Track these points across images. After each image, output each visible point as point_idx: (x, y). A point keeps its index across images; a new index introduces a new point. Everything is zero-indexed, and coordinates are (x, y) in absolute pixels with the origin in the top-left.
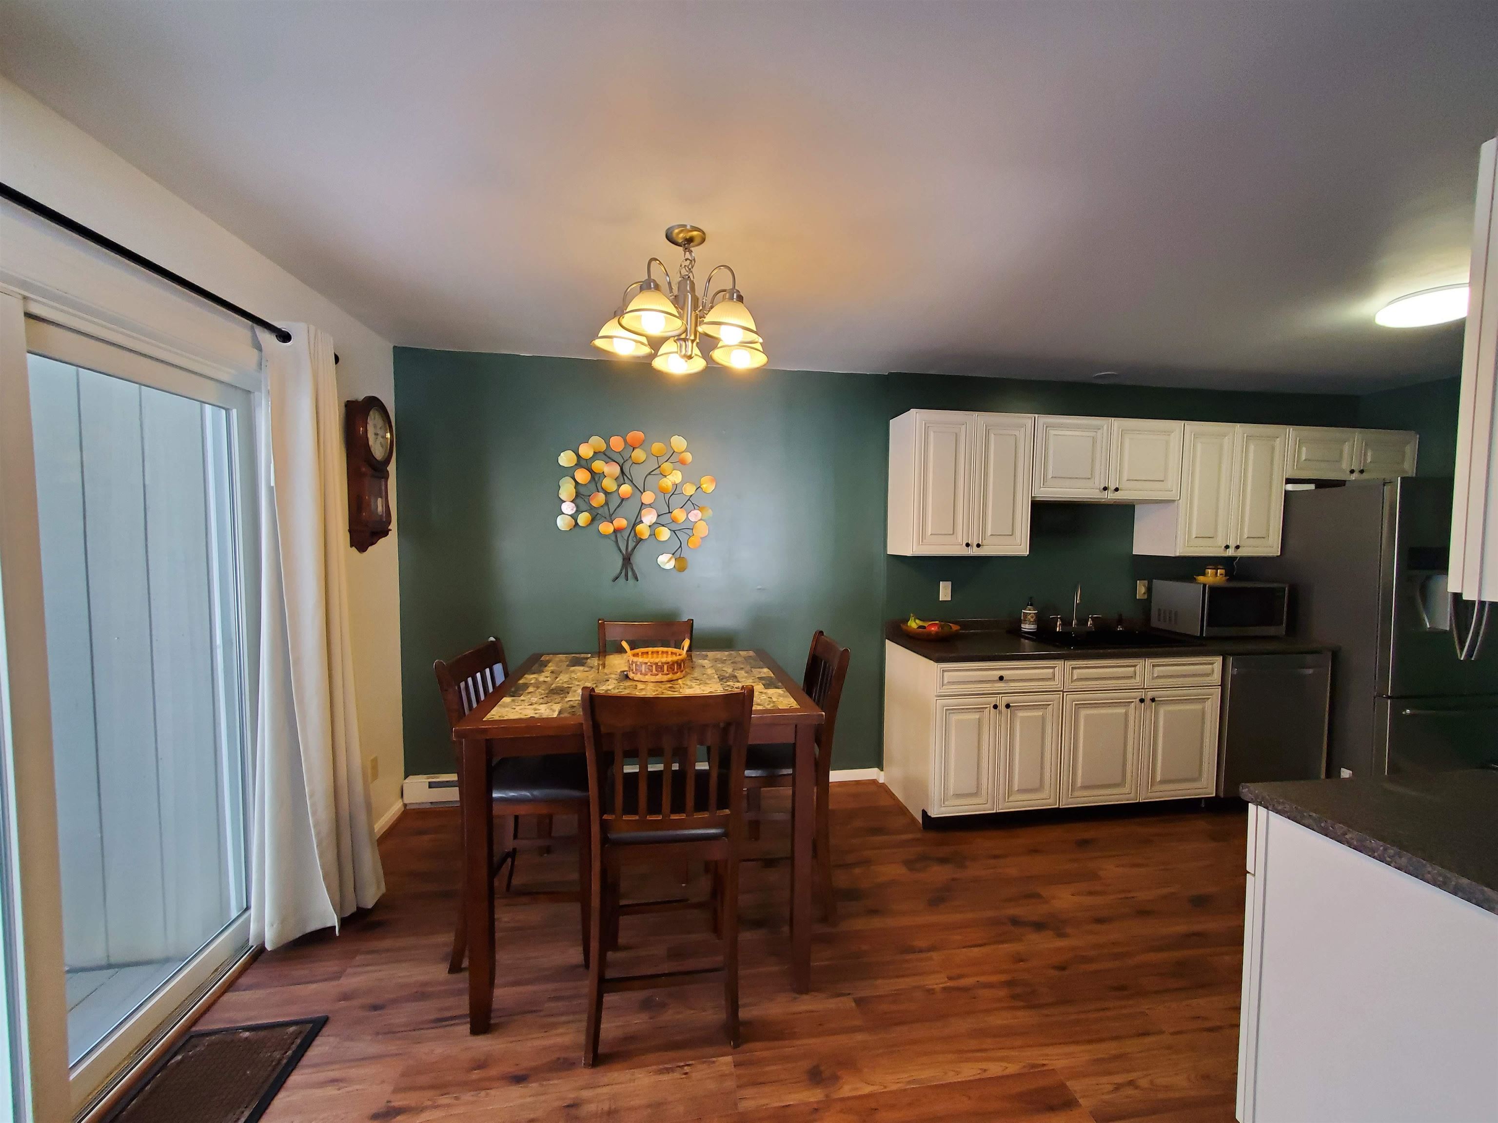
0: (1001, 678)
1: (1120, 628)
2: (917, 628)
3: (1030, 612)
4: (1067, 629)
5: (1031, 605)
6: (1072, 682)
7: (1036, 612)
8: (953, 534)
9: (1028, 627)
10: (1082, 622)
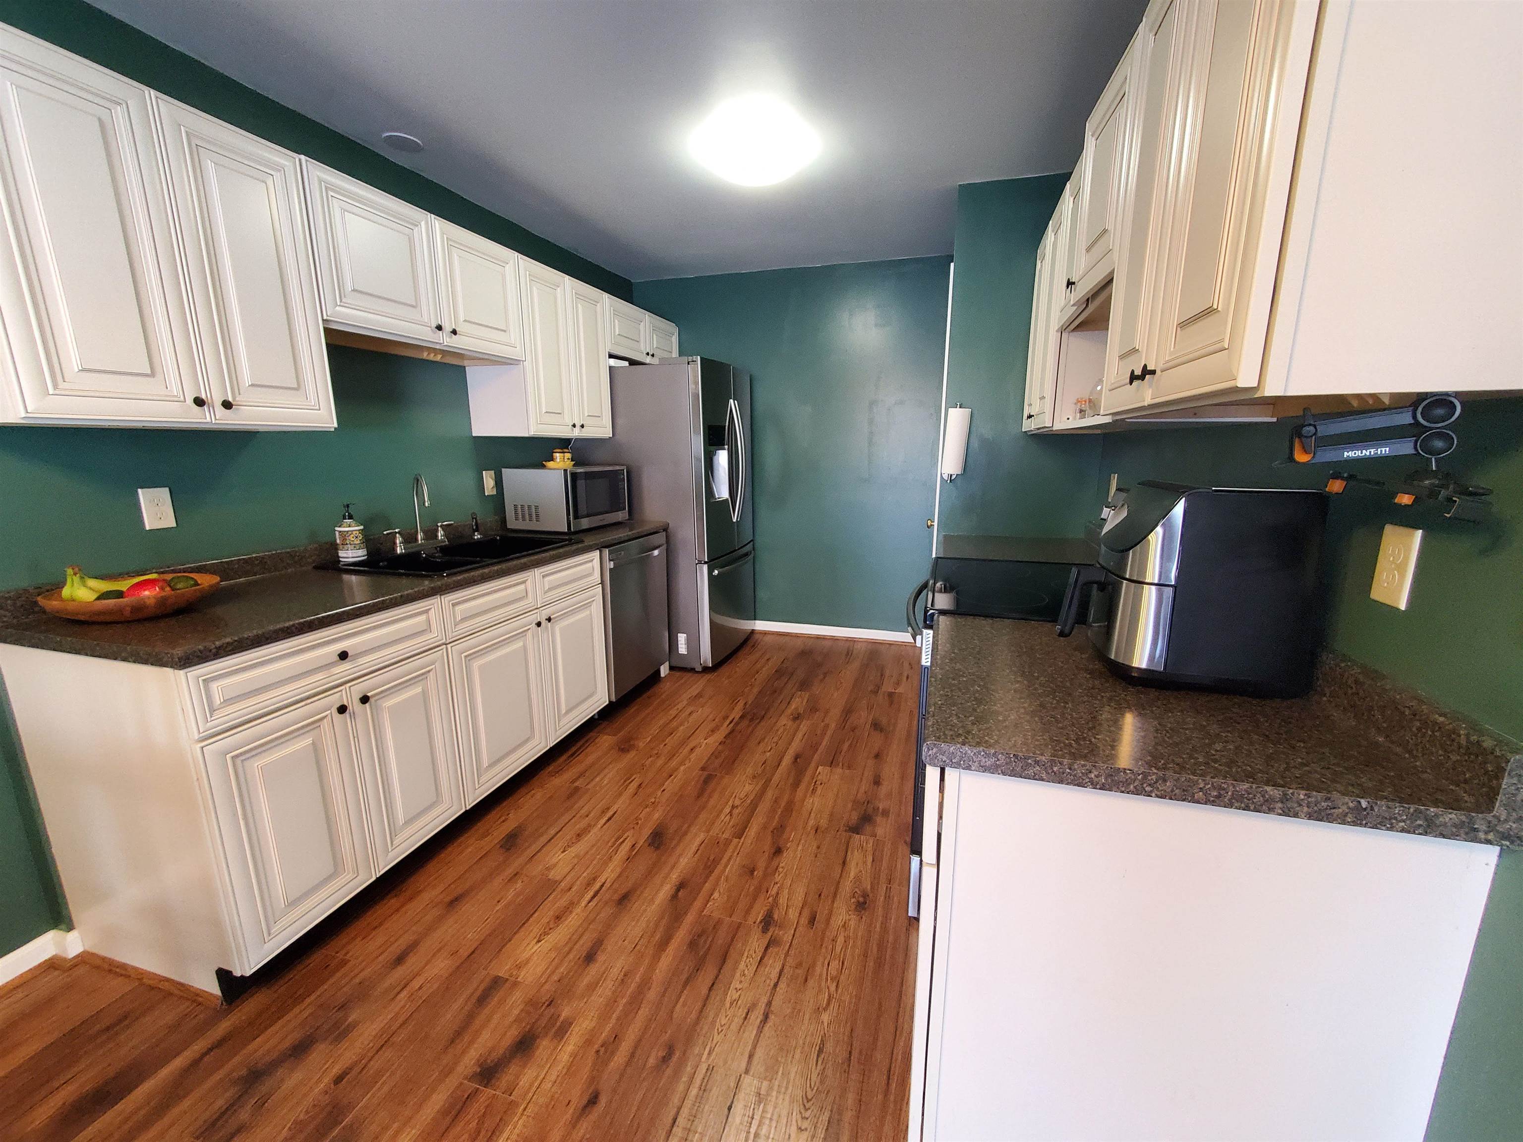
0: (343, 656)
1: (477, 536)
2: (96, 599)
3: (352, 529)
4: (412, 548)
5: (350, 517)
6: (455, 626)
7: (362, 527)
8: (153, 374)
9: (352, 554)
10: (431, 534)
